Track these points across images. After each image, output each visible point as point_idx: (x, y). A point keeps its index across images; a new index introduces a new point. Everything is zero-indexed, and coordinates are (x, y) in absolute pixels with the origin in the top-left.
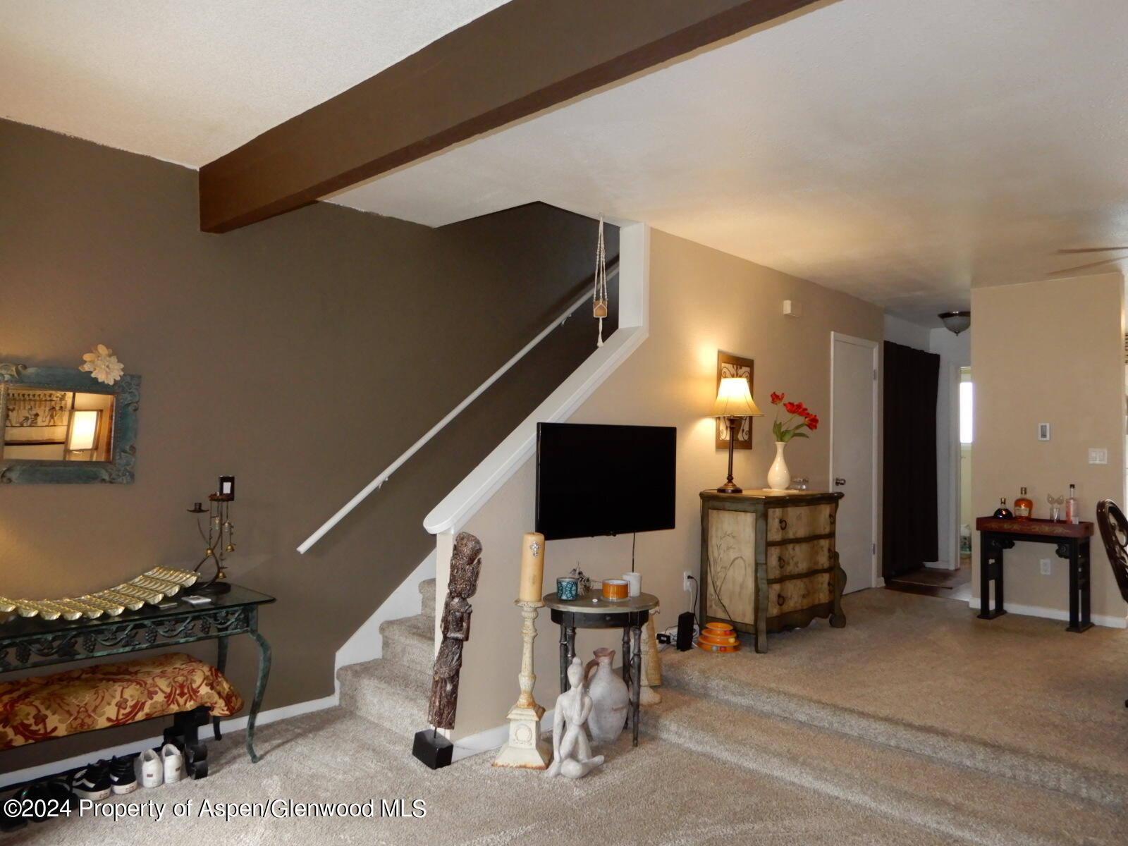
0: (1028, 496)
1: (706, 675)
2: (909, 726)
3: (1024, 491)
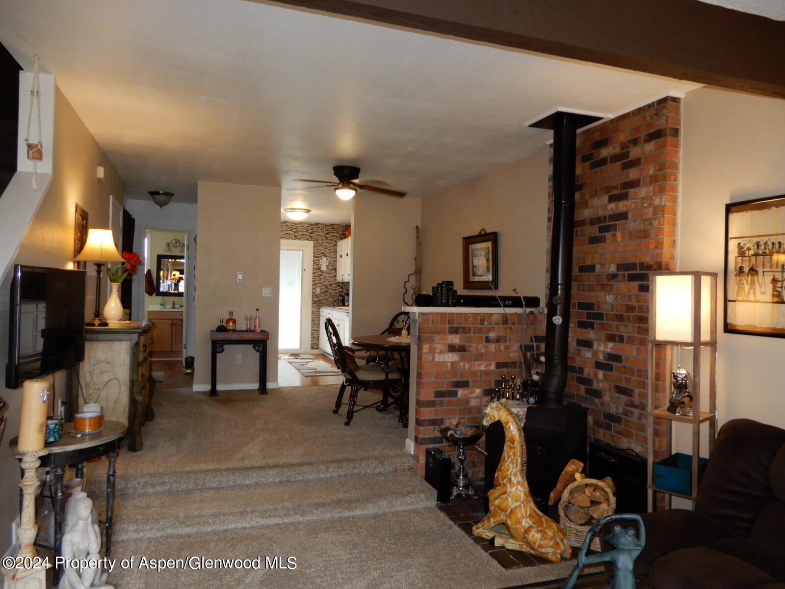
0: (234, 317)
1: (126, 479)
2: (291, 466)
3: (231, 313)
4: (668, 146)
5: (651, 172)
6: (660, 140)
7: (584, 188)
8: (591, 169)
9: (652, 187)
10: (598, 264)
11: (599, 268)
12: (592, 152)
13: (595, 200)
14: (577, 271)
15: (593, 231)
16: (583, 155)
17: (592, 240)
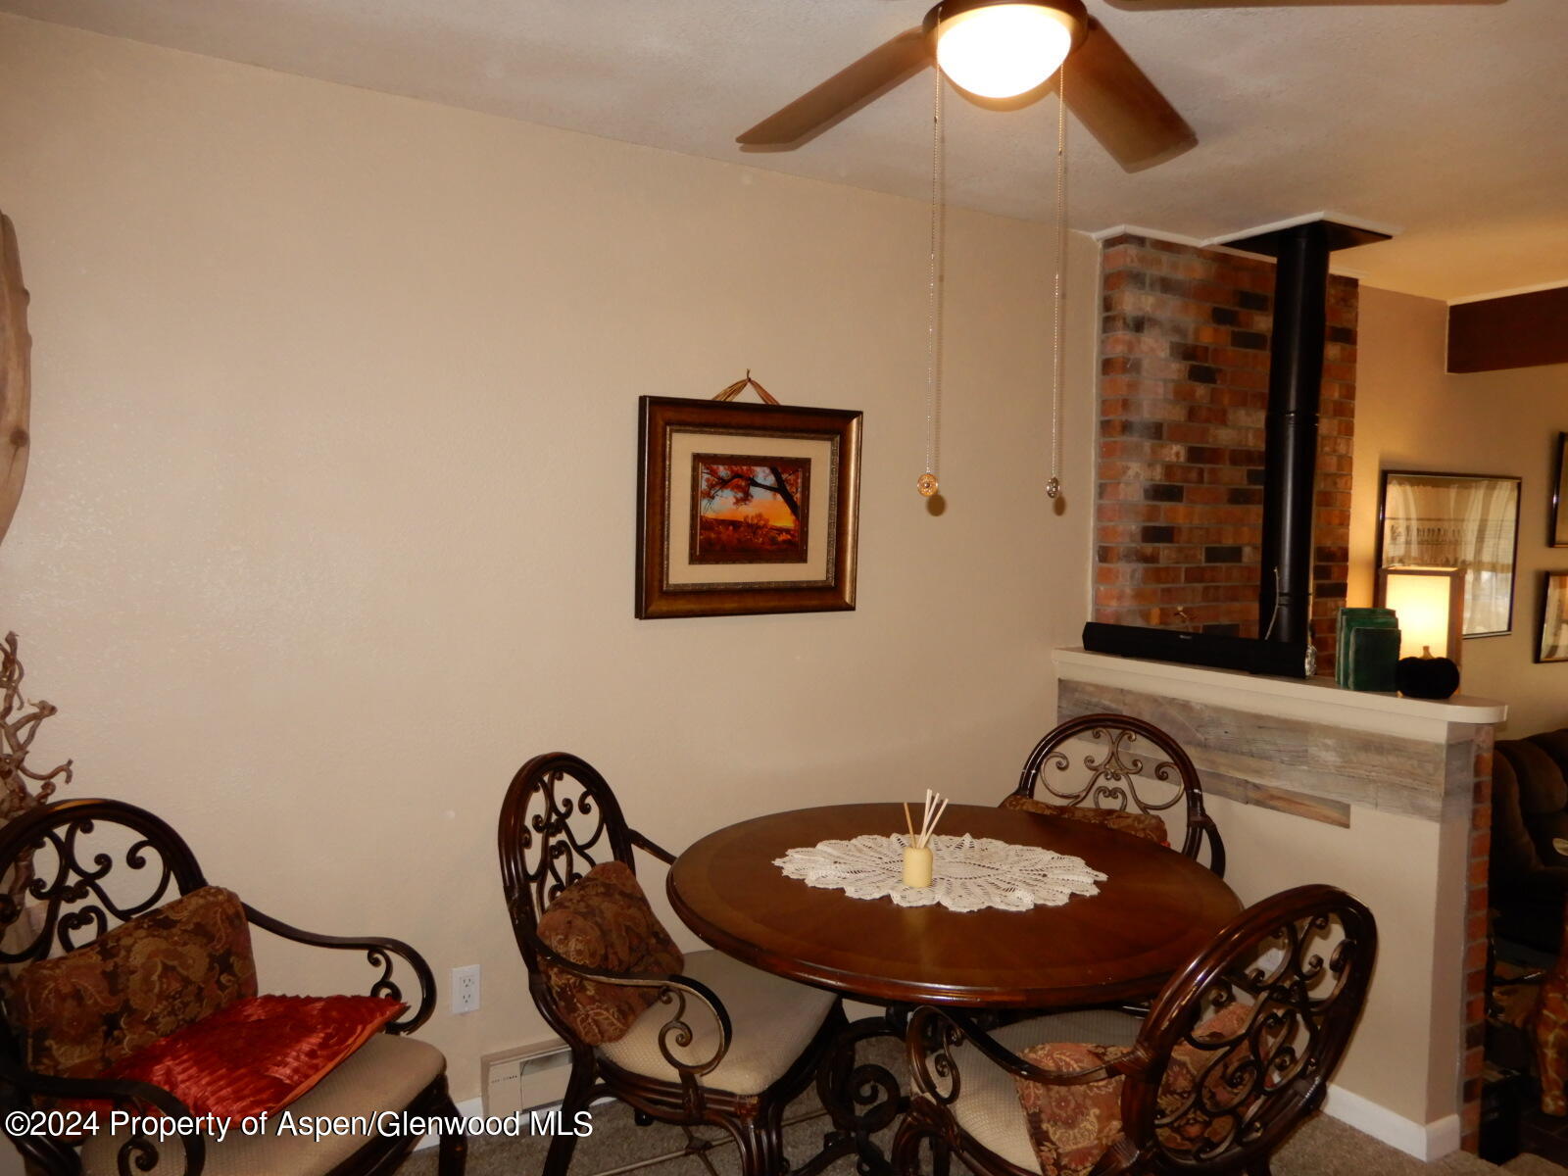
4: (1355, 361)
5: (1336, 395)
6: (1347, 346)
7: (1219, 382)
8: (1233, 344)
9: (1336, 421)
10: (1248, 544)
11: (1251, 556)
12: (1237, 309)
13: (1242, 413)
14: (1203, 558)
15: (1235, 476)
16: (1216, 305)
17: (1237, 497)
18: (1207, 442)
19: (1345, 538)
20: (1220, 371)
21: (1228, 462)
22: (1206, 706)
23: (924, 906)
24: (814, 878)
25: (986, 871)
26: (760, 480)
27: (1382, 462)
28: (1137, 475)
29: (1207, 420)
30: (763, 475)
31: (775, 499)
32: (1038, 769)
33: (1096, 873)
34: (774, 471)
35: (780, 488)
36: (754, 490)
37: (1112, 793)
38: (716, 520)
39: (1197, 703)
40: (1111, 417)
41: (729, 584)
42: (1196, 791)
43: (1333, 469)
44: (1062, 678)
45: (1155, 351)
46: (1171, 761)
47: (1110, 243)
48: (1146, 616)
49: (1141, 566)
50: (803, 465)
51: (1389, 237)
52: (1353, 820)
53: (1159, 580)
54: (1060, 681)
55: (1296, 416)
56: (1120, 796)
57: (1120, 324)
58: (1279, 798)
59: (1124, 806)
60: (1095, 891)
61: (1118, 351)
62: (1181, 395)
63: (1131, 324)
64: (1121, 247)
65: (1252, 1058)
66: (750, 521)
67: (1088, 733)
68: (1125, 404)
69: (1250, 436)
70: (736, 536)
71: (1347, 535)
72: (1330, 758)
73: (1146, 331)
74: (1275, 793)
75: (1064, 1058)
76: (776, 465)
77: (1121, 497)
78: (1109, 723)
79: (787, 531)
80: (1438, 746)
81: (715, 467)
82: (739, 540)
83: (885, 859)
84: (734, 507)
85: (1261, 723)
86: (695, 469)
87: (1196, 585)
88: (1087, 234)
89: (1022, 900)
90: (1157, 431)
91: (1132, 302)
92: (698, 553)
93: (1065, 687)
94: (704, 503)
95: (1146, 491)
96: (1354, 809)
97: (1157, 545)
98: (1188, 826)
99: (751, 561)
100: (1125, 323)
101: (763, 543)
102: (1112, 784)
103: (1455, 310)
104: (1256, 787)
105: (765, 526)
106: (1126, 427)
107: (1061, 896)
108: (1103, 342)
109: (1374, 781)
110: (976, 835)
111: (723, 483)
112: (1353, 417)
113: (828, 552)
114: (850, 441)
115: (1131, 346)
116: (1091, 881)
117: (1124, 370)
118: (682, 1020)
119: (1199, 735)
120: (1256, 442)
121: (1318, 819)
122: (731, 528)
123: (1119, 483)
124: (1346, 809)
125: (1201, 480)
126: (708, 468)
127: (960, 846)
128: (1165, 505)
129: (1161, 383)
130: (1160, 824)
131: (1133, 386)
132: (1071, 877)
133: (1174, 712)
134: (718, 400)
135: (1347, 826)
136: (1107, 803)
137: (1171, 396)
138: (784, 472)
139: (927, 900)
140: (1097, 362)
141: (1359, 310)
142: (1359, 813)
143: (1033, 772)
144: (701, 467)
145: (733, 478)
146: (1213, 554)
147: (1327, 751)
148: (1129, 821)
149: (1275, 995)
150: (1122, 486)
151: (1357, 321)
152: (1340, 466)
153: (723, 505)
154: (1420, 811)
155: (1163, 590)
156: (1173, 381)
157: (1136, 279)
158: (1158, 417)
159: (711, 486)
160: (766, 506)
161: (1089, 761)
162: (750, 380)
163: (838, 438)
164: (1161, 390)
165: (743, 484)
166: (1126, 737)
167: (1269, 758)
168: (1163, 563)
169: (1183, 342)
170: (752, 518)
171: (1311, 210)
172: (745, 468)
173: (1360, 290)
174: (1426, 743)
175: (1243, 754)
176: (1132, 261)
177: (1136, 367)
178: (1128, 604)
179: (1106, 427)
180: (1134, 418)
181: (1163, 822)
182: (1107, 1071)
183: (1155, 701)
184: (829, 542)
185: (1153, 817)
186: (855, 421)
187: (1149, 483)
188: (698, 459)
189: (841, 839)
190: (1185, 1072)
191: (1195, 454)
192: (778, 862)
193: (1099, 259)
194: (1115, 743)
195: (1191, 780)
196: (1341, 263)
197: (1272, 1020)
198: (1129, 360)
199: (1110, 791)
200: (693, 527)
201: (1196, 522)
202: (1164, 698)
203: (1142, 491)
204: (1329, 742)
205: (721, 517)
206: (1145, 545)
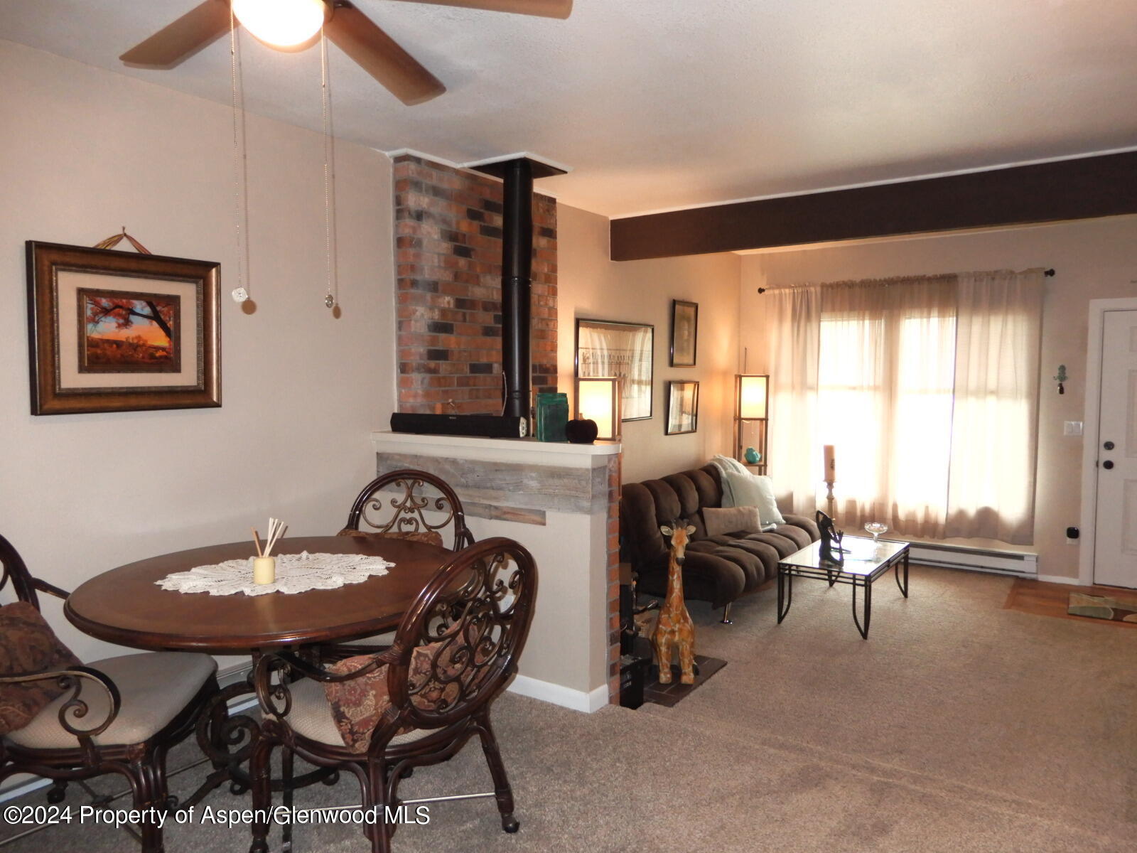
4: (556, 249)
5: (546, 270)
6: (552, 240)
7: (473, 257)
8: (481, 233)
9: (546, 286)
10: (496, 362)
11: (497, 368)
12: (482, 210)
13: (488, 278)
14: (468, 371)
15: (488, 319)
16: (470, 207)
17: (488, 332)
18: (467, 296)
19: (555, 359)
20: (473, 250)
21: (481, 309)
22: (466, 461)
23: (267, 594)
24: (187, 588)
25: (314, 571)
26: (138, 309)
27: (576, 313)
28: (422, 316)
29: (467, 281)
30: (140, 306)
31: (152, 325)
32: (361, 511)
33: (388, 563)
34: (150, 304)
35: (156, 317)
36: (132, 318)
37: (409, 522)
38: (102, 340)
39: (461, 459)
40: (403, 277)
41: (115, 388)
42: (460, 513)
43: (546, 316)
44: (379, 452)
45: (430, 233)
46: (445, 496)
47: (398, 159)
48: (433, 408)
49: (428, 376)
50: (174, 301)
51: (565, 172)
52: (548, 521)
53: (440, 385)
54: (377, 453)
55: (519, 280)
56: (415, 523)
57: (406, 214)
58: (508, 513)
59: (417, 529)
60: (386, 572)
61: (407, 232)
62: (449, 264)
63: (414, 215)
64: (406, 163)
65: (466, 644)
66: (131, 341)
67: (393, 485)
68: (413, 268)
69: (495, 293)
70: (119, 352)
71: (556, 357)
72: (534, 484)
73: (424, 221)
74: (505, 510)
75: (353, 664)
76: (151, 300)
77: (413, 330)
78: (406, 476)
79: (163, 349)
80: (587, 470)
81: (98, 299)
82: (122, 355)
83: (243, 572)
84: (117, 330)
85: (497, 468)
86: (80, 300)
87: (465, 388)
88: (384, 152)
89: (337, 582)
90: (434, 287)
91: (414, 200)
92: (86, 365)
93: (381, 457)
94: (90, 327)
95: (429, 326)
96: (548, 514)
97: (438, 362)
98: (456, 536)
99: (133, 371)
100: (409, 213)
101: (143, 357)
102: (409, 516)
103: (613, 222)
104: (496, 508)
105: (144, 345)
106: (414, 283)
107: (362, 577)
108: (397, 226)
109: (557, 495)
110: (311, 552)
111: (106, 312)
112: (557, 284)
113: (198, 364)
114: (211, 284)
115: (414, 229)
116: (384, 567)
117: (411, 245)
118: (79, 698)
119: (463, 480)
120: (497, 297)
121: (530, 523)
122: (115, 346)
123: (411, 320)
124: (543, 514)
125: (465, 320)
126: (91, 300)
127: (300, 558)
128: (442, 336)
129: (436, 256)
130: (438, 536)
131: (417, 256)
132: (371, 567)
133: (447, 467)
134: (99, 247)
135: (544, 524)
136: (406, 528)
137: (442, 264)
138: (158, 305)
139: (271, 590)
140: (394, 238)
141: (558, 218)
142: (551, 516)
143: (357, 512)
144: (86, 299)
145: (114, 308)
146: (475, 368)
147: (532, 480)
148: (419, 537)
149: (476, 604)
150: (413, 322)
151: (556, 224)
152: (550, 314)
153: (107, 328)
154: (581, 510)
155: (444, 392)
156: (444, 254)
157: (417, 185)
158: (435, 278)
159: (95, 314)
160: (145, 330)
161: (393, 502)
162: (125, 235)
163: (201, 281)
164: (436, 260)
165: (124, 313)
166: (417, 484)
167: (500, 489)
168: (442, 373)
169: (450, 229)
170: (133, 339)
171: (518, 151)
172: (124, 301)
173: (557, 205)
174: (581, 469)
175: (487, 488)
176: (413, 173)
177: (419, 243)
178: (420, 400)
179: (401, 283)
180: (418, 277)
181: (440, 535)
182: (377, 664)
183: (436, 461)
184: (198, 358)
185: (434, 532)
186: (214, 270)
187: (430, 321)
188: (81, 292)
189: (211, 564)
190: (427, 659)
191: (460, 303)
192: (159, 583)
193: (391, 170)
194: (410, 489)
195: (457, 507)
196: (541, 186)
197: (475, 620)
198: (414, 238)
199: (408, 520)
200: (80, 346)
201: (462, 347)
202: (442, 458)
203: (426, 327)
204: (534, 475)
205: (106, 337)
206: (429, 361)
